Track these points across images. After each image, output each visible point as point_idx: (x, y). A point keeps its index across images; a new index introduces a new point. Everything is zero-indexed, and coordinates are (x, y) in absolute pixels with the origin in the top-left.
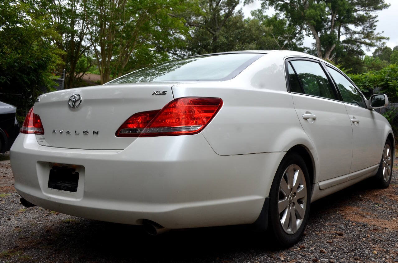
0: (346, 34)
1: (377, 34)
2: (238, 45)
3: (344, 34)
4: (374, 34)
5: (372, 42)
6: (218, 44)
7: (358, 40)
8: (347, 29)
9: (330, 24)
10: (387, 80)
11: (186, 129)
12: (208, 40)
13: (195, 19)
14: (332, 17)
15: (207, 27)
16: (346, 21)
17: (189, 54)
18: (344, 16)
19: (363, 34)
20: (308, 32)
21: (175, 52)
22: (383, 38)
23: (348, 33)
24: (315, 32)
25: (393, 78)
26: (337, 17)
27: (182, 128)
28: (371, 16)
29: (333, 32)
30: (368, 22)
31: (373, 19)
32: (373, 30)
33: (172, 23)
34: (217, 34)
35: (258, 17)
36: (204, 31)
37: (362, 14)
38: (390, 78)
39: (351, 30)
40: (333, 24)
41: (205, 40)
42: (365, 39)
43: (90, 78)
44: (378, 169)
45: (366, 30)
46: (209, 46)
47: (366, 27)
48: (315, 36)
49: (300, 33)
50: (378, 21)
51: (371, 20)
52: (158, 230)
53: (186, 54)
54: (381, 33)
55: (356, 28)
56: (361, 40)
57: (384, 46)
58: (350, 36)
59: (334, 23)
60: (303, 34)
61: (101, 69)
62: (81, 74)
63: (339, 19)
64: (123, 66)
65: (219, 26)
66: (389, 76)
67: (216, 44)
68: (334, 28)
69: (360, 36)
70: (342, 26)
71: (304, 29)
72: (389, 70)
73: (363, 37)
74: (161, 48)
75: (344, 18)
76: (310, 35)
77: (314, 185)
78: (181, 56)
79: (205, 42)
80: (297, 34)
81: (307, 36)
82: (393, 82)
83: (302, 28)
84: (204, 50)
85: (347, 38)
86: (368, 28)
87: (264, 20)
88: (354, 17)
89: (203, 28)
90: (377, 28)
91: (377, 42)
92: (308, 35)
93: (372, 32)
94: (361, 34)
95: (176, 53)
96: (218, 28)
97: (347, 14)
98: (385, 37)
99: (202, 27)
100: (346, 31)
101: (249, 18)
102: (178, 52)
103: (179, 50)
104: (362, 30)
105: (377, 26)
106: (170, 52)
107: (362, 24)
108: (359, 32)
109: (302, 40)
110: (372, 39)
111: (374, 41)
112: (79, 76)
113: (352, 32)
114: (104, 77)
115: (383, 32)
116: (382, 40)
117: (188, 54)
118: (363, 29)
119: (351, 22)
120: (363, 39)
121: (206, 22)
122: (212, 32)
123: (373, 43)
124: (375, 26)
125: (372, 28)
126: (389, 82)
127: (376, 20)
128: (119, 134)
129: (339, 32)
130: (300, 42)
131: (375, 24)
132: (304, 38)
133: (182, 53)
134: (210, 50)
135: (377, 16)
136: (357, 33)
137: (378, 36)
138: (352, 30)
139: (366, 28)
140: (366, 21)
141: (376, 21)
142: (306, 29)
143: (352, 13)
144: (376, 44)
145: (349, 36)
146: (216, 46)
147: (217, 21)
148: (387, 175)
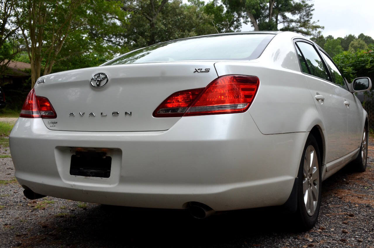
0: (283, 22)
1: (313, 23)
2: (178, 33)
3: (282, 22)
4: (310, 23)
5: (308, 30)
6: (155, 31)
7: (295, 29)
8: (284, 17)
9: (268, 11)
10: (341, 67)
11: (231, 107)
12: (145, 26)
13: (130, 4)
14: (270, 5)
15: (144, 13)
16: (284, 9)
17: (125, 41)
18: (282, 4)
19: (300, 23)
20: (246, 19)
21: (109, 39)
22: (318, 27)
23: (285, 22)
24: (254, 20)
25: (347, 65)
26: (275, 5)
27: (227, 106)
28: (307, 4)
29: (271, 20)
30: (305, 11)
31: (309, 8)
32: (309, 19)
33: (108, 7)
34: (154, 20)
35: (195, 4)
36: (141, 16)
37: (299, 3)
38: (344, 64)
39: (288, 18)
40: (271, 12)
41: (142, 26)
42: (302, 28)
43: (16, 66)
44: (359, 152)
45: (303, 18)
46: (146, 32)
47: (303, 15)
48: (254, 24)
49: (238, 20)
50: (314, 9)
51: (307, 9)
52: (207, 213)
53: (121, 41)
54: (317, 22)
55: (293, 17)
56: (298, 28)
57: (320, 35)
58: (288, 25)
59: (273, 11)
60: (240, 22)
61: (31, 56)
62: (6, 61)
63: (277, 7)
64: (56, 53)
65: (155, 11)
66: (342, 63)
67: (153, 31)
68: (272, 16)
69: (297, 25)
70: (279, 14)
71: (241, 16)
72: (342, 57)
73: (300, 25)
74: (94, 34)
75: (281, 6)
76: (247, 23)
77: (323, 167)
78: (116, 43)
79: (142, 28)
80: (234, 21)
81: (245, 24)
82: (347, 69)
83: (240, 16)
84: (140, 37)
85: (285, 26)
86: (305, 17)
87: (201, 6)
88: (291, 5)
89: (139, 14)
90: (313, 16)
91: (313, 31)
92: (245, 22)
93: (308, 21)
94: (298, 22)
95: (111, 39)
96: (155, 14)
97: (285, 2)
98: (321, 26)
99: (139, 12)
100: (284, 19)
101: (185, 4)
102: (113, 39)
103: (114, 37)
104: (299, 19)
105: (313, 14)
106: (104, 39)
107: (299, 12)
108: (296, 21)
109: (239, 27)
110: (309, 28)
111: (310, 30)
112: (4, 64)
113: (289, 20)
114: (35, 64)
115: (318, 21)
116: (317, 29)
117: (123, 41)
118: (300, 17)
119: (288, 10)
120: (300, 27)
121: (142, 7)
122: (149, 18)
123: (309, 32)
124: (311, 15)
125: (309, 17)
126: (343, 69)
127: (312, 8)
128: (156, 114)
129: (277, 20)
130: (238, 29)
131: (312, 12)
132: (241, 25)
133: (117, 40)
134: (147, 37)
135: (313, 5)
136: (294, 22)
137: (314, 25)
138: (290, 18)
139: (302, 17)
140: (303, 10)
141: (312, 10)
142: (243, 17)
143: (290, 1)
144: (312, 32)
145: (286, 24)
146: (153, 33)
147: (154, 6)
148: (364, 159)
